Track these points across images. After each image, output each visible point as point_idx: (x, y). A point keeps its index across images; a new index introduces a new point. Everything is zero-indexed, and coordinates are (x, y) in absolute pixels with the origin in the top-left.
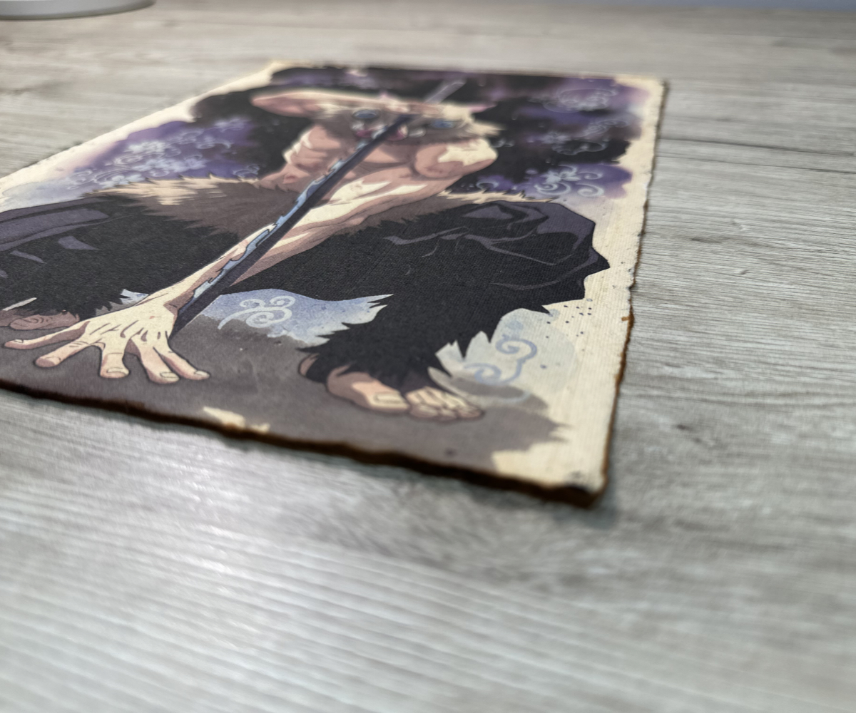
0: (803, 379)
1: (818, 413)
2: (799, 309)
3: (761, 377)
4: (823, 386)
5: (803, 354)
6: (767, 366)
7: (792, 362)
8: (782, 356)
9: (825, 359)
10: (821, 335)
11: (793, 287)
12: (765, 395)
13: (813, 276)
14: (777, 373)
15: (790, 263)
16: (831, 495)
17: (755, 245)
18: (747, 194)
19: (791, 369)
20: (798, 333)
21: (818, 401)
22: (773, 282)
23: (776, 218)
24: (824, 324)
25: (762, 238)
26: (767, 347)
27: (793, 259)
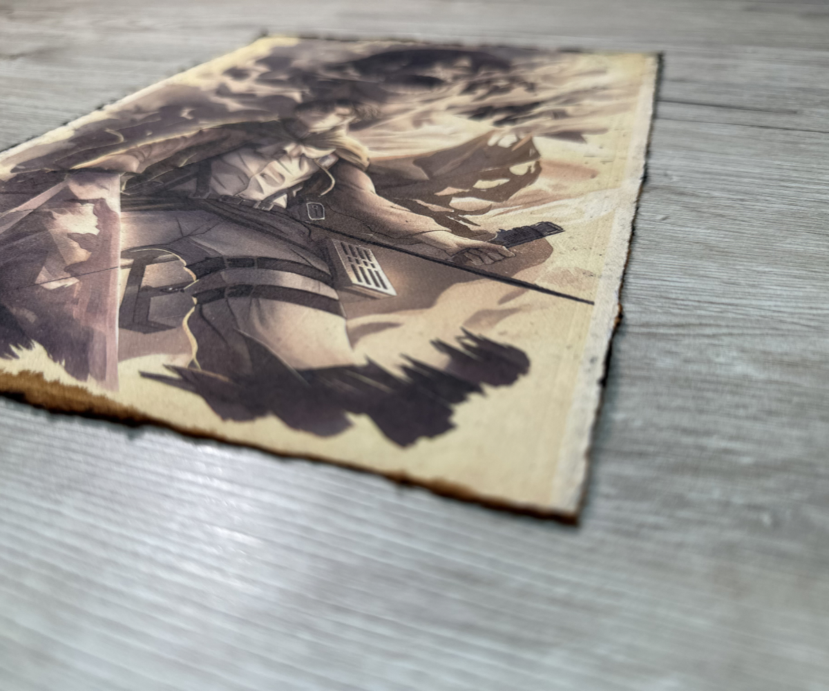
0: (699, 312)
1: (706, 341)
2: (710, 251)
3: (659, 310)
4: (717, 318)
5: (704, 291)
6: (667, 301)
7: (691, 298)
8: (683, 292)
9: (724, 295)
10: (726, 274)
11: (709, 231)
12: (659, 325)
13: (730, 221)
14: (675, 306)
15: (712, 210)
16: (701, 412)
17: (682, 194)
18: (685, 148)
19: (690, 303)
20: (703, 272)
21: (708, 331)
22: (691, 227)
23: (708, 170)
24: (730, 264)
25: (690, 187)
26: (672, 284)
27: (716, 207)
